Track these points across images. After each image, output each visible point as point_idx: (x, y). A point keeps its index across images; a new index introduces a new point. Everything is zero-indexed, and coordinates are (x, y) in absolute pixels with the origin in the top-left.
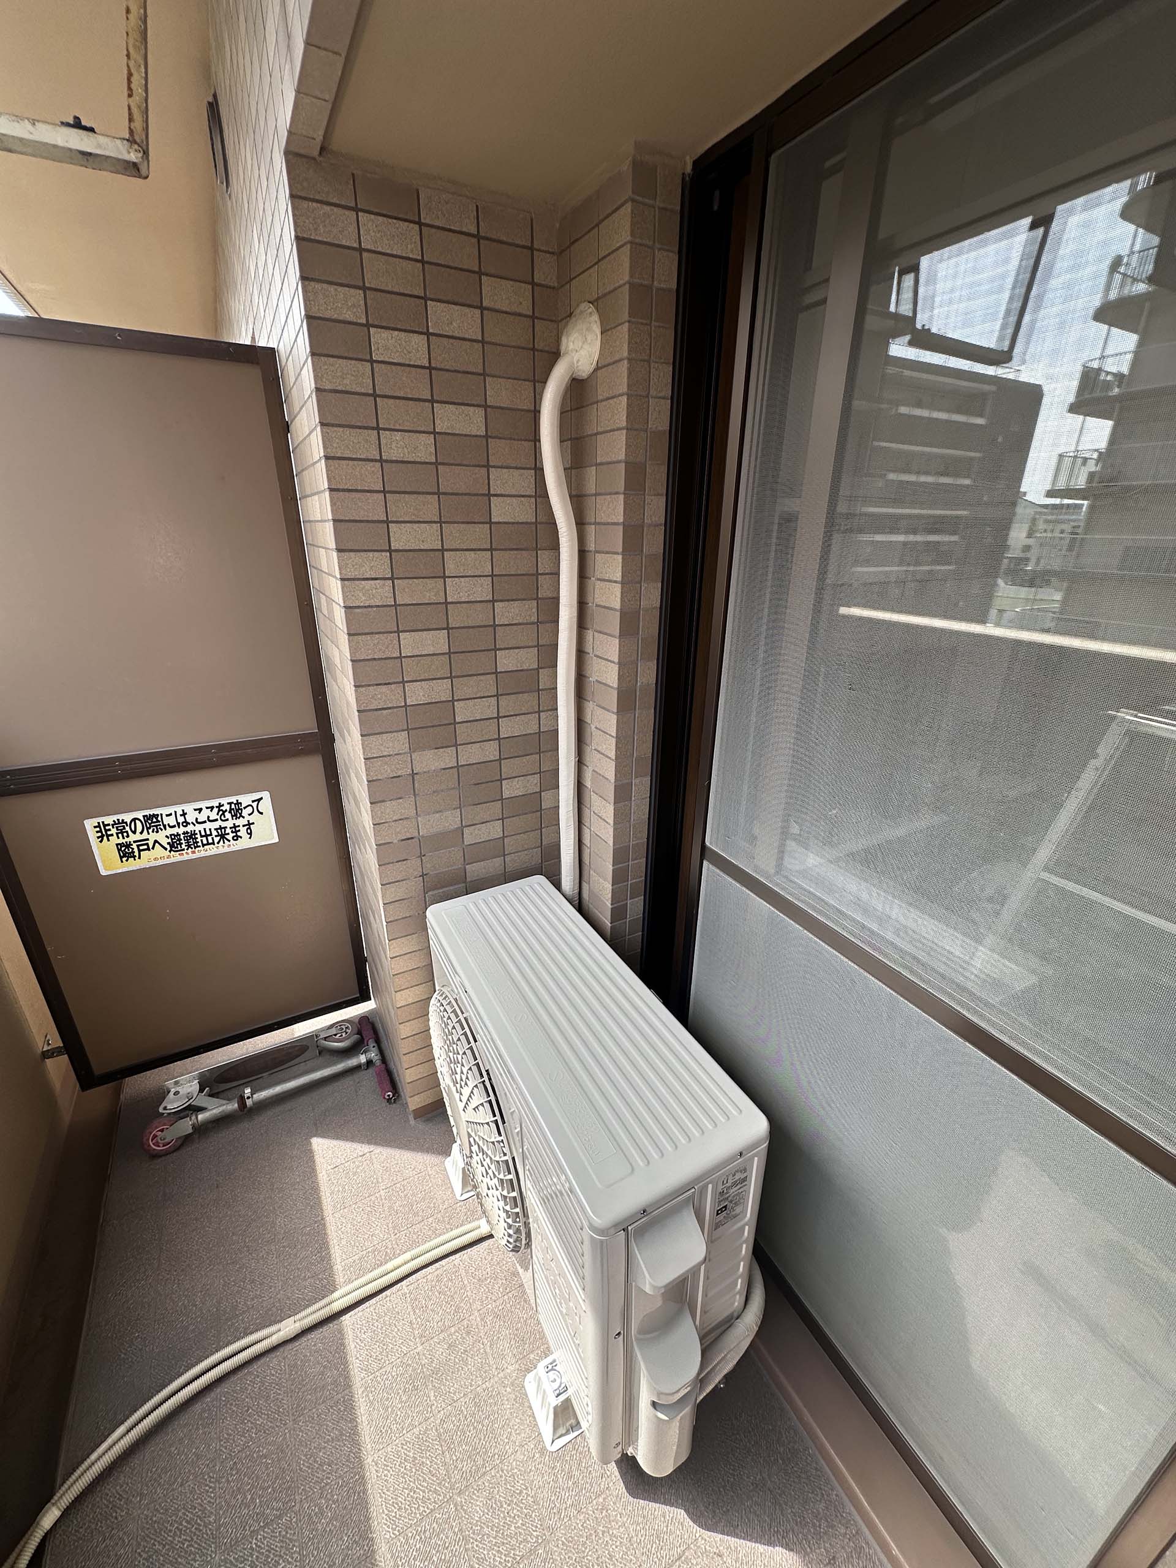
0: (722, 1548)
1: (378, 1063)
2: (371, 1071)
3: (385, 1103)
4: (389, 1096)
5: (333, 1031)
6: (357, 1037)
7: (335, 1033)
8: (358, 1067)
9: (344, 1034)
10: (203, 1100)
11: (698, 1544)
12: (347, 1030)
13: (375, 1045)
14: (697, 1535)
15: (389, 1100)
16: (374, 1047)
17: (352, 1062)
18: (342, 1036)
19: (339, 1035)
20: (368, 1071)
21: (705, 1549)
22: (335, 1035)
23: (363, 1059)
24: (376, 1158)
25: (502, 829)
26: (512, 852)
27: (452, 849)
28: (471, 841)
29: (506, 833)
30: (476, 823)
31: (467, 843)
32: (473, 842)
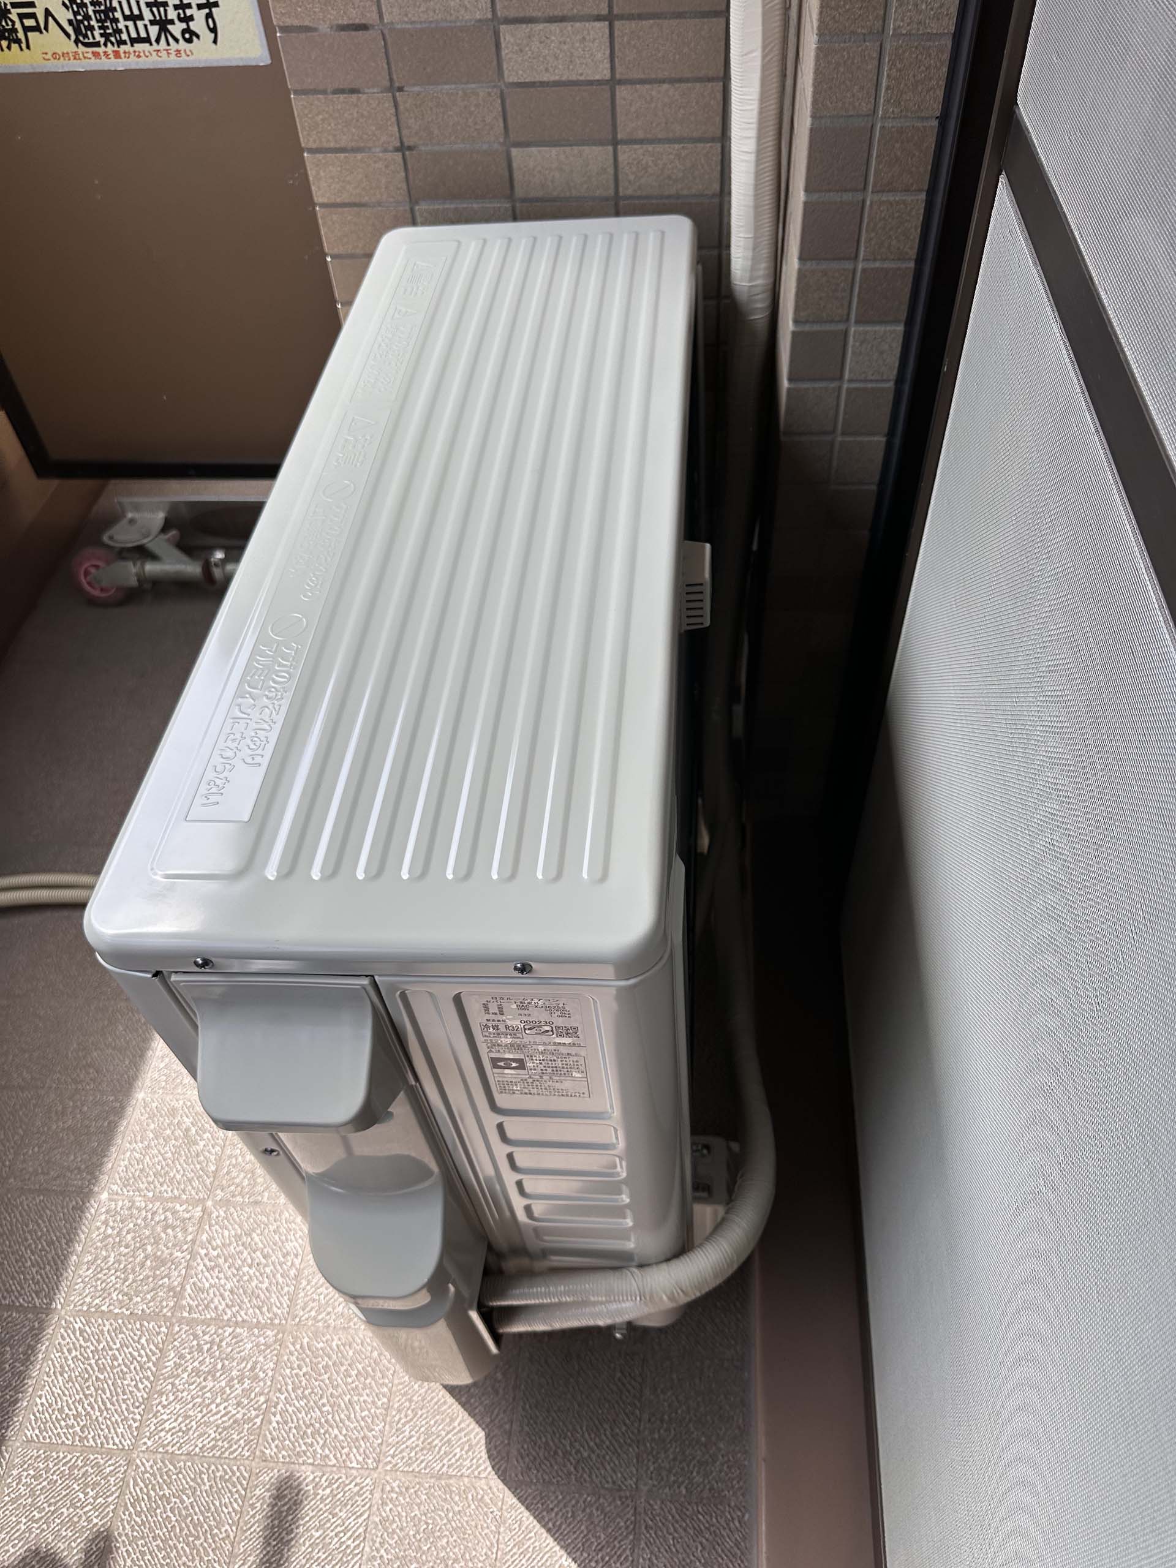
10: (161, 545)
11: (476, 1485)
21: (482, 1498)
25: (608, 52)
26: (640, 135)
27: (473, 86)
28: (521, 72)
29: (619, 70)
30: (534, 14)
31: (510, 77)
32: (525, 76)
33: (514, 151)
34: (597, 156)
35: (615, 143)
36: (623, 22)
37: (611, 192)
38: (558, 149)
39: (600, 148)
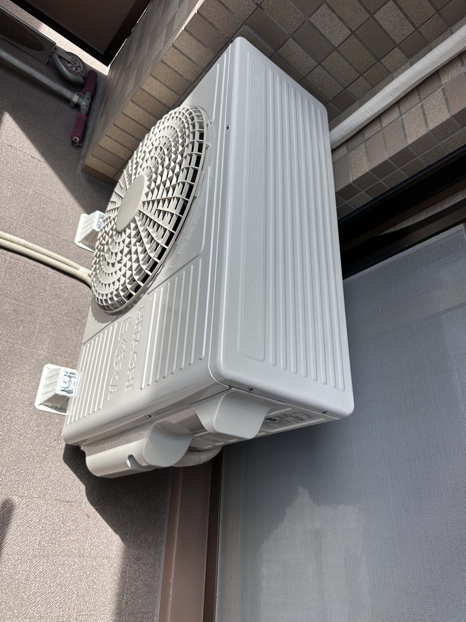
0: (91, 515)
1: (84, 112)
2: (74, 112)
3: (69, 141)
4: (76, 140)
5: (69, 58)
6: (81, 80)
7: (69, 60)
8: (68, 101)
9: (74, 69)
11: (82, 505)
12: (78, 69)
13: (90, 99)
14: (84, 501)
15: (73, 143)
16: (88, 99)
17: (67, 93)
18: (72, 67)
19: (71, 65)
20: (72, 110)
21: (83, 509)
22: (68, 62)
23: (75, 98)
24: (40, 167)
25: (343, 40)
26: (327, 68)
27: (299, 11)
28: (316, 21)
29: (341, 47)
30: (336, 11)
31: (312, 19)
32: (316, 23)
33: (291, 39)
34: (312, 62)
35: (319, 64)
36: (355, 37)
37: (304, 75)
38: (303, 50)
39: (314, 61)
